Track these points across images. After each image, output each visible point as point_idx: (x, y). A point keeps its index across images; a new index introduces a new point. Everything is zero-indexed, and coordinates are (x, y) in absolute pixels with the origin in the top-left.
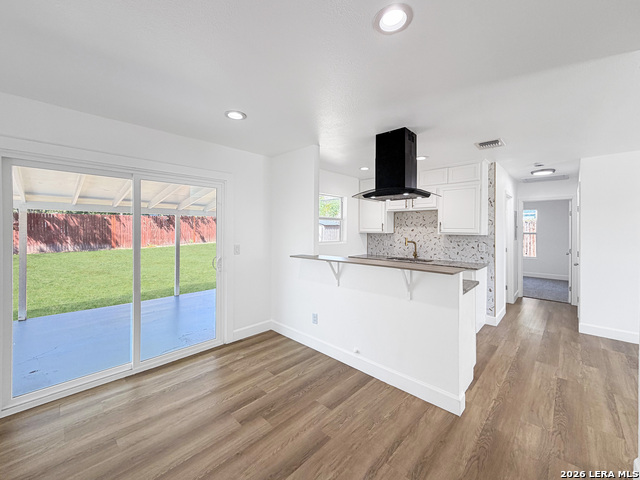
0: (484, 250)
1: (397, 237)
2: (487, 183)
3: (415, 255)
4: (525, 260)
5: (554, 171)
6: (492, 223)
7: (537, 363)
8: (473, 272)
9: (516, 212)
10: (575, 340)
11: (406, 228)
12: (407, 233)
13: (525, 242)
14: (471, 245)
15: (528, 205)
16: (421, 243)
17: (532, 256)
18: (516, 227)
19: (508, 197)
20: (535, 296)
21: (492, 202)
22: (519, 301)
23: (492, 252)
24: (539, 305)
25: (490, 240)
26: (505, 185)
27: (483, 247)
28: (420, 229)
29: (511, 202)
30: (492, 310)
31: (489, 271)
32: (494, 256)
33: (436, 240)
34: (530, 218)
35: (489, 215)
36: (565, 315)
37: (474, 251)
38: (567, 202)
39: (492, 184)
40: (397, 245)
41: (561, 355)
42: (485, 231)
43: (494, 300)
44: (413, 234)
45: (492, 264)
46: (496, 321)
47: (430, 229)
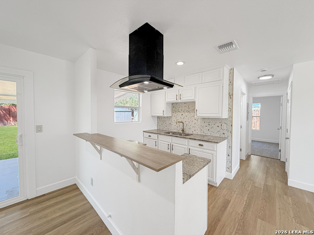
0: (225, 128)
1: (174, 119)
2: (228, 83)
3: (183, 131)
4: (253, 131)
5: (273, 76)
6: (231, 110)
7: (259, 220)
8: (215, 145)
9: (248, 104)
10: (286, 194)
11: (179, 113)
12: (179, 117)
13: (253, 121)
14: (217, 125)
15: (256, 100)
16: (187, 123)
17: (257, 129)
18: (248, 113)
19: (243, 94)
20: (259, 154)
21: (231, 96)
22: (248, 157)
23: (231, 130)
24: (261, 160)
25: (229, 121)
26: (240, 85)
27: (225, 126)
28: (186, 114)
29: (245, 98)
30: (229, 169)
31: (228, 142)
32: (231, 132)
33: (196, 121)
34: (256, 108)
35: (229, 104)
36: (277, 169)
37: (219, 129)
38: (279, 97)
39: (231, 83)
40: (174, 124)
41: (278, 211)
42: (225, 115)
43: (231, 162)
44: (182, 117)
45: (230, 138)
46: (232, 176)
47: (192, 114)
